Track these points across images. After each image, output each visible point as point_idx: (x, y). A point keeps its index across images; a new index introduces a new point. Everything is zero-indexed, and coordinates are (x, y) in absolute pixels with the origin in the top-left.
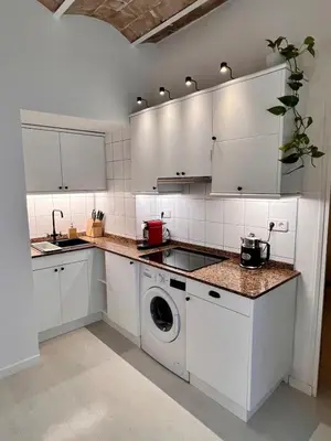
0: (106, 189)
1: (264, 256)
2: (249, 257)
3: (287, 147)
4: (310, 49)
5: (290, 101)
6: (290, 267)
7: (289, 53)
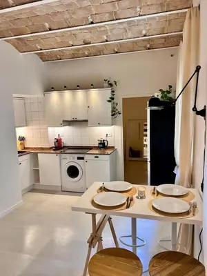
0: (27, 125)
1: (106, 144)
2: (101, 146)
3: (112, 111)
4: (116, 83)
5: (112, 99)
6: (113, 147)
7: (111, 85)
